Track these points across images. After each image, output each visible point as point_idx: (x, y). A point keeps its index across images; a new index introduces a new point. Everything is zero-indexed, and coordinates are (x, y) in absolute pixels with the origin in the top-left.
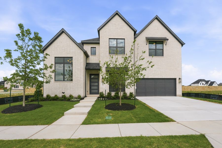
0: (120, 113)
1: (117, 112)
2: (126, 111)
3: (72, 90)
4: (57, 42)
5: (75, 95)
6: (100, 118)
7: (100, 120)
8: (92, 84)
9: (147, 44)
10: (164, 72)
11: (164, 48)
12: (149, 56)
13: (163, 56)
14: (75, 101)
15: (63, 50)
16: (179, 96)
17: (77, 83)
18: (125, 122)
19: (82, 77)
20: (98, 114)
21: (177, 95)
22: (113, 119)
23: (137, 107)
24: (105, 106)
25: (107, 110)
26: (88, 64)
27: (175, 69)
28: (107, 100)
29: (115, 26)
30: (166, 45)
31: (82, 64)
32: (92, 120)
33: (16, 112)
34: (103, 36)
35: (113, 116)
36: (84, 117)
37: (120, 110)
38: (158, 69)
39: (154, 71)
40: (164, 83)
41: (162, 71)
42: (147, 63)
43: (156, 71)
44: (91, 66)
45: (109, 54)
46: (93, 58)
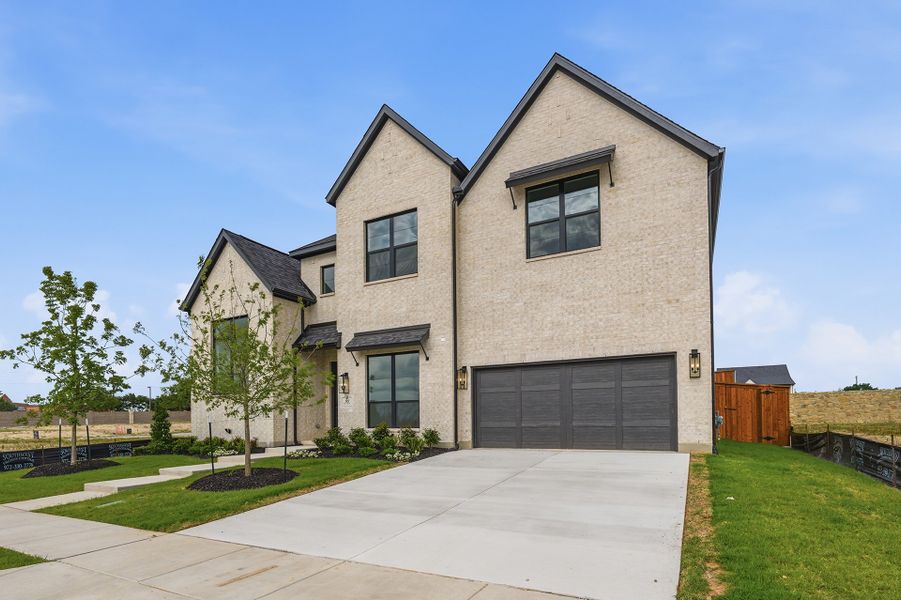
9: (515, 208)
11: (601, 204)
12: (528, 257)
13: (599, 244)
16: (692, 450)
21: (679, 447)
30: (612, 185)
38: (572, 316)
39: (549, 325)
40: (612, 384)
41: (592, 322)
42: (518, 292)
43: (559, 324)
44: (317, 334)
45: (366, 281)
46: (328, 306)
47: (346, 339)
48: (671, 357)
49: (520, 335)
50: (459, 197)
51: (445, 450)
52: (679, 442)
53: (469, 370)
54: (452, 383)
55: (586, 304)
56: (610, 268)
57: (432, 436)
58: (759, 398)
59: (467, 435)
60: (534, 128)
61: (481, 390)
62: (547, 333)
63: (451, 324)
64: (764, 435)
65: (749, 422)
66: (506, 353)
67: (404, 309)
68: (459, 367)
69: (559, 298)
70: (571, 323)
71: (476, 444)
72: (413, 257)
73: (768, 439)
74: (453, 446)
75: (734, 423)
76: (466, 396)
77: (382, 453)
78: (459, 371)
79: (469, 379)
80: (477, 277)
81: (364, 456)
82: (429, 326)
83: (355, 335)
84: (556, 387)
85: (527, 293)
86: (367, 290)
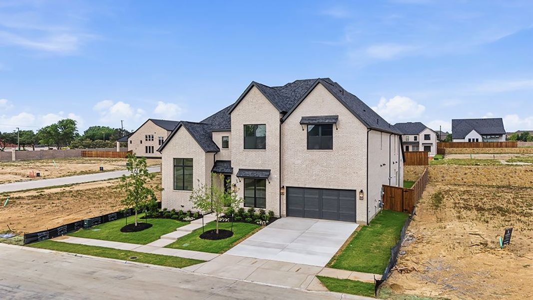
3: (192, 203)
9: (303, 130)
10: (332, 177)
11: (333, 135)
12: (308, 149)
13: (332, 149)
15: (182, 148)
21: (357, 222)
26: (215, 163)
29: (252, 104)
30: (337, 129)
34: (235, 122)
38: (322, 173)
39: (315, 175)
40: (336, 198)
41: (329, 176)
42: (304, 161)
44: (221, 166)
45: (245, 149)
46: (225, 153)
47: (236, 171)
48: (355, 191)
49: (304, 177)
50: (282, 121)
51: (277, 219)
52: (357, 220)
53: (285, 187)
54: (279, 193)
55: (328, 170)
56: (335, 158)
57: (271, 213)
58: (403, 193)
59: (284, 212)
61: (290, 195)
62: (314, 178)
63: (279, 171)
64: (404, 209)
65: (399, 203)
66: (300, 183)
67: (260, 162)
68: (282, 187)
69: (318, 166)
70: (322, 175)
71: (288, 215)
72: (264, 143)
73: (406, 210)
74: (279, 217)
75: (393, 202)
76: (284, 197)
77: (255, 221)
78: (281, 188)
79: (285, 191)
80: (288, 153)
81: (248, 222)
82: (270, 170)
83: (239, 169)
84: (317, 196)
85: (308, 162)
86: (245, 153)
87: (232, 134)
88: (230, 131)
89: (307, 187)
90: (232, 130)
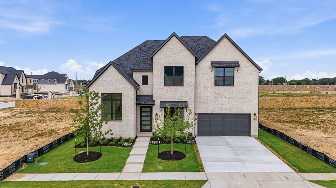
0: (169, 162)
1: (167, 161)
2: (175, 161)
3: (121, 131)
4: (103, 76)
5: (125, 136)
6: (153, 167)
7: (153, 169)
8: (143, 118)
9: (212, 71)
10: (234, 105)
11: (235, 75)
12: (215, 85)
13: (234, 85)
14: (127, 146)
15: (111, 85)
16: (254, 136)
17: (127, 123)
18: (170, 172)
19: (132, 116)
20: (152, 164)
21: (251, 136)
22: (163, 169)
23: (187, 155)
24: (158, 154)
25: (160, 160)
26: (138, 97)
27: (250, 102)
28: (161, 144)
29: (171, 51)
30: (238, 71)
31: (133, 101)
32: (148, 169)
33: (87, 162)
34: (157, 64)
35: (163, 166)
36: (141, 166)
37: (170, 160)
38: (226, 102)
39: (221, 104)
40: (235, 120)
41: (232, 104)
42: (212, 94)
43: (223, 104)
44: (142, 99)
45: (164, 85)
46: (145, 89)
48: (250, 114)
49: (212, 106)
50: (196, 65)
52: (251, 134)
53: (197, 114)
56: (236, 92)
57: (191, 134)
60: (218, 51)
61: (200, 120)
62: (220, 106)
63: (194, 102)
66: (208, 110)
67: (179, 96)
69: (223, 97)
70: (226, 104)
71: (198, 135)
76: (197, 121)
78: (195, 114)
79: (197, 117)
80: (200, 88)
82: (187, 102)
83: (160, 102)
84: (221, 120)
85: (215, 95)
86: (165, 88)
87: (153, 73)
88: (152, 71)
89: (214, 113)
90: (153, 70)
